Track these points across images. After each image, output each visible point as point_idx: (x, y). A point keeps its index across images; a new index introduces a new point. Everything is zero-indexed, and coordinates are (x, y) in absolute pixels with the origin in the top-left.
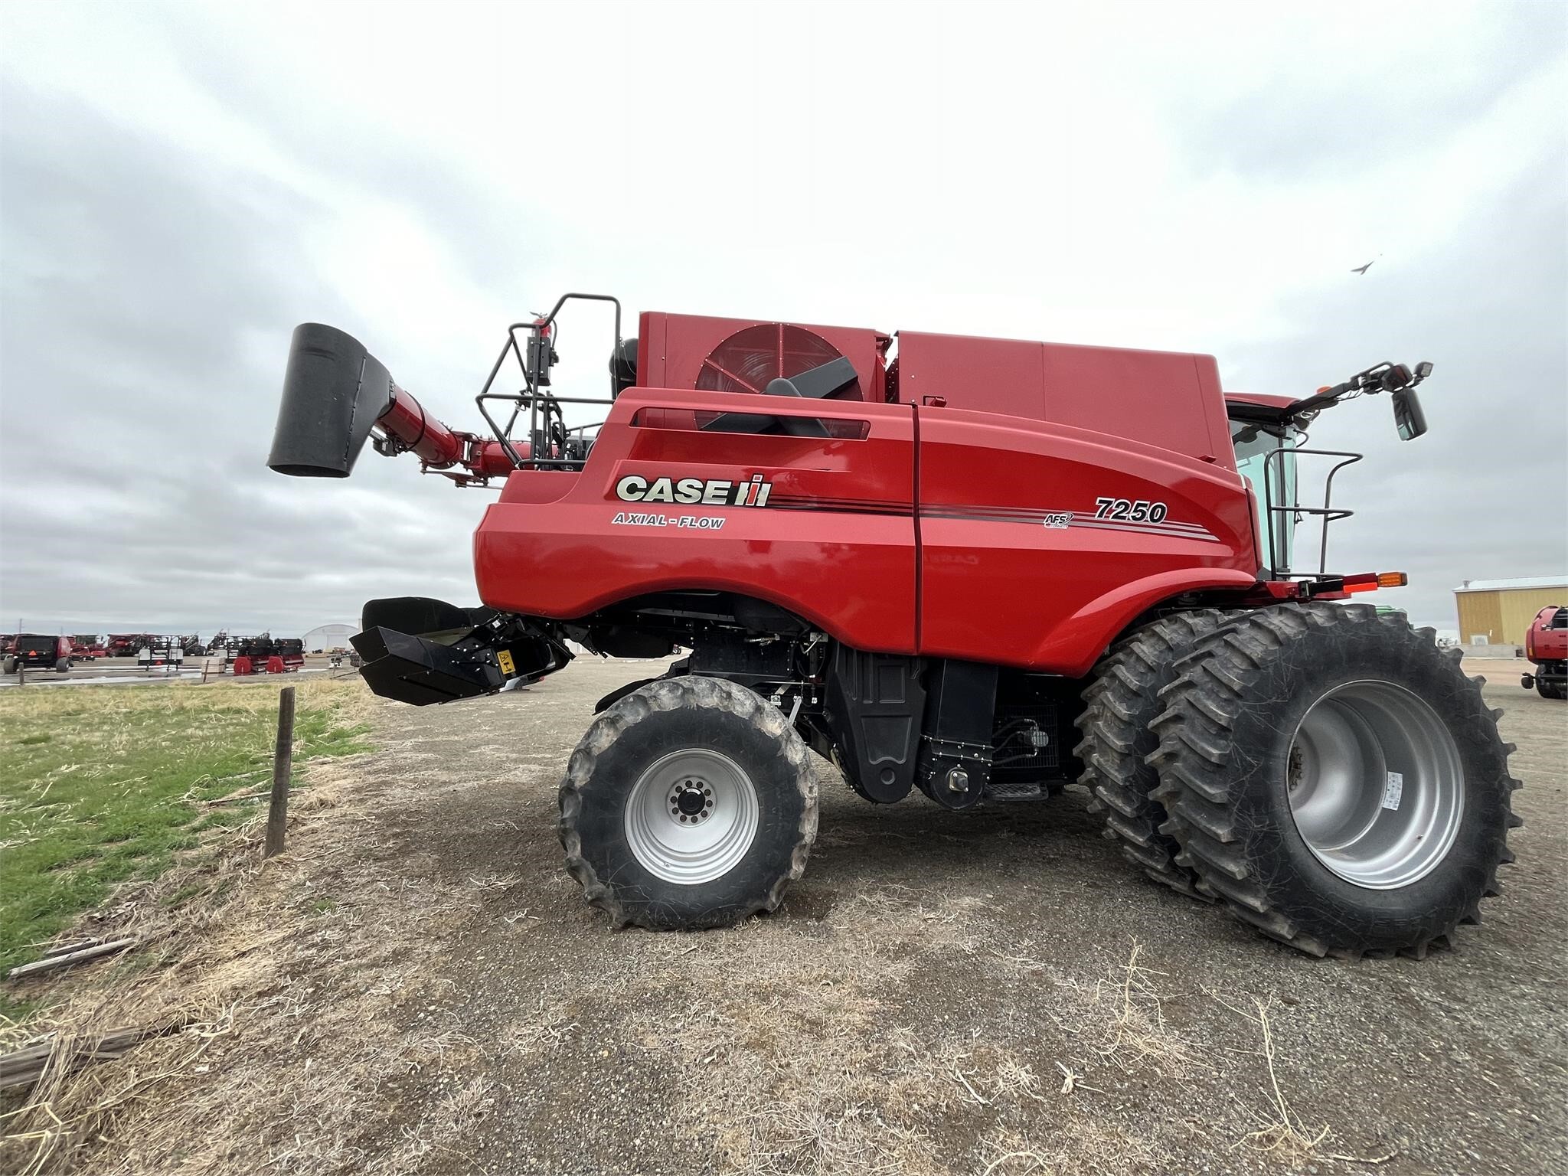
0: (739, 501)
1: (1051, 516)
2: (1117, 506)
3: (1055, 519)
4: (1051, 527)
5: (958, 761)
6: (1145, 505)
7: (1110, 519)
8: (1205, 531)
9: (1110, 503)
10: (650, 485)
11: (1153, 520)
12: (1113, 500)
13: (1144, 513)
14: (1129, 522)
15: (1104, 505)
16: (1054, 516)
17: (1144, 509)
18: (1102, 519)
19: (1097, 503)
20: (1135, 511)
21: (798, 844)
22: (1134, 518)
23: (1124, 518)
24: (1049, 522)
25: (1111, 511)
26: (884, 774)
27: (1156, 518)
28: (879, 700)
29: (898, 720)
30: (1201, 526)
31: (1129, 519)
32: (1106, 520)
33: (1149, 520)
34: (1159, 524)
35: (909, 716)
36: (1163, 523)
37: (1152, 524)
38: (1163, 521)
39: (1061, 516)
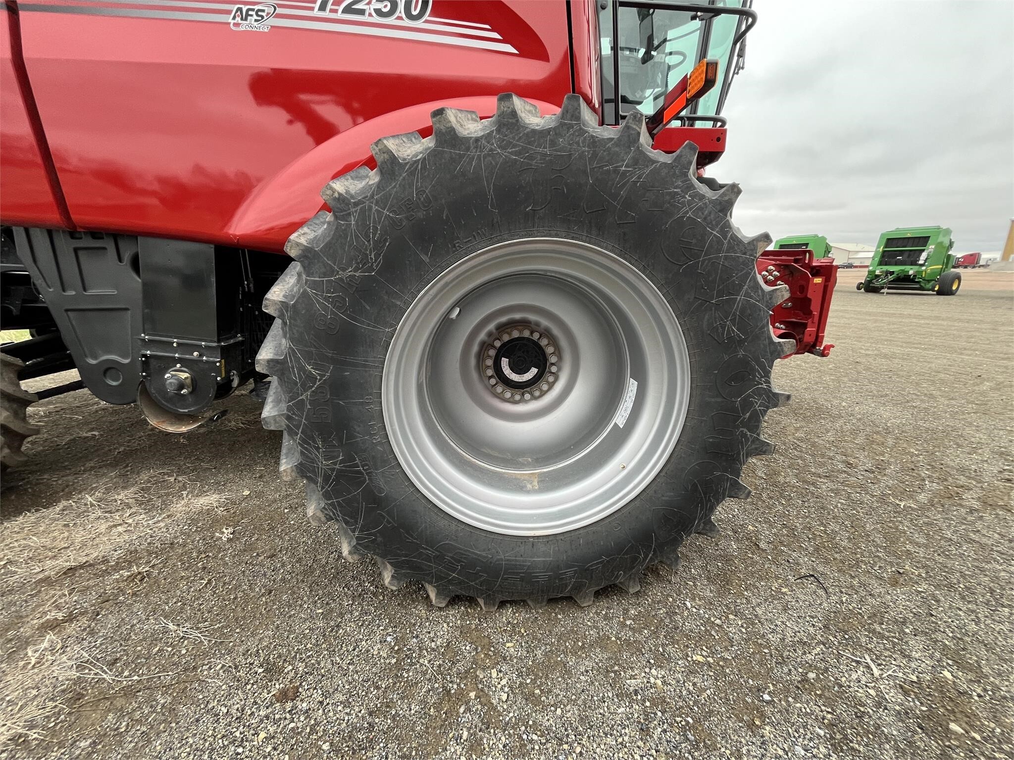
1: (240, 9)
3: (247, 15)
4: (241, 29)
5: (176, 361)
7: (340, 15)
8: (495, 35)
11: (410, 16)
14: (370, 20)
16: (245, 8)
18: (326, 14)
22: (379, 12)
23: (362, 12)
24: (238, 20)
26: (108, 374)
27: (415, 13)
28: (85, 290)
29: (114, 314)
30: (487, 27)
31: (370, 15)
32: (333, 16)
33: (404, 16)
34: (419, 24)
35: (127, 309)
36: (427, 21)
37: (407, 23)
38: (426, 17)
39: (256, 7)
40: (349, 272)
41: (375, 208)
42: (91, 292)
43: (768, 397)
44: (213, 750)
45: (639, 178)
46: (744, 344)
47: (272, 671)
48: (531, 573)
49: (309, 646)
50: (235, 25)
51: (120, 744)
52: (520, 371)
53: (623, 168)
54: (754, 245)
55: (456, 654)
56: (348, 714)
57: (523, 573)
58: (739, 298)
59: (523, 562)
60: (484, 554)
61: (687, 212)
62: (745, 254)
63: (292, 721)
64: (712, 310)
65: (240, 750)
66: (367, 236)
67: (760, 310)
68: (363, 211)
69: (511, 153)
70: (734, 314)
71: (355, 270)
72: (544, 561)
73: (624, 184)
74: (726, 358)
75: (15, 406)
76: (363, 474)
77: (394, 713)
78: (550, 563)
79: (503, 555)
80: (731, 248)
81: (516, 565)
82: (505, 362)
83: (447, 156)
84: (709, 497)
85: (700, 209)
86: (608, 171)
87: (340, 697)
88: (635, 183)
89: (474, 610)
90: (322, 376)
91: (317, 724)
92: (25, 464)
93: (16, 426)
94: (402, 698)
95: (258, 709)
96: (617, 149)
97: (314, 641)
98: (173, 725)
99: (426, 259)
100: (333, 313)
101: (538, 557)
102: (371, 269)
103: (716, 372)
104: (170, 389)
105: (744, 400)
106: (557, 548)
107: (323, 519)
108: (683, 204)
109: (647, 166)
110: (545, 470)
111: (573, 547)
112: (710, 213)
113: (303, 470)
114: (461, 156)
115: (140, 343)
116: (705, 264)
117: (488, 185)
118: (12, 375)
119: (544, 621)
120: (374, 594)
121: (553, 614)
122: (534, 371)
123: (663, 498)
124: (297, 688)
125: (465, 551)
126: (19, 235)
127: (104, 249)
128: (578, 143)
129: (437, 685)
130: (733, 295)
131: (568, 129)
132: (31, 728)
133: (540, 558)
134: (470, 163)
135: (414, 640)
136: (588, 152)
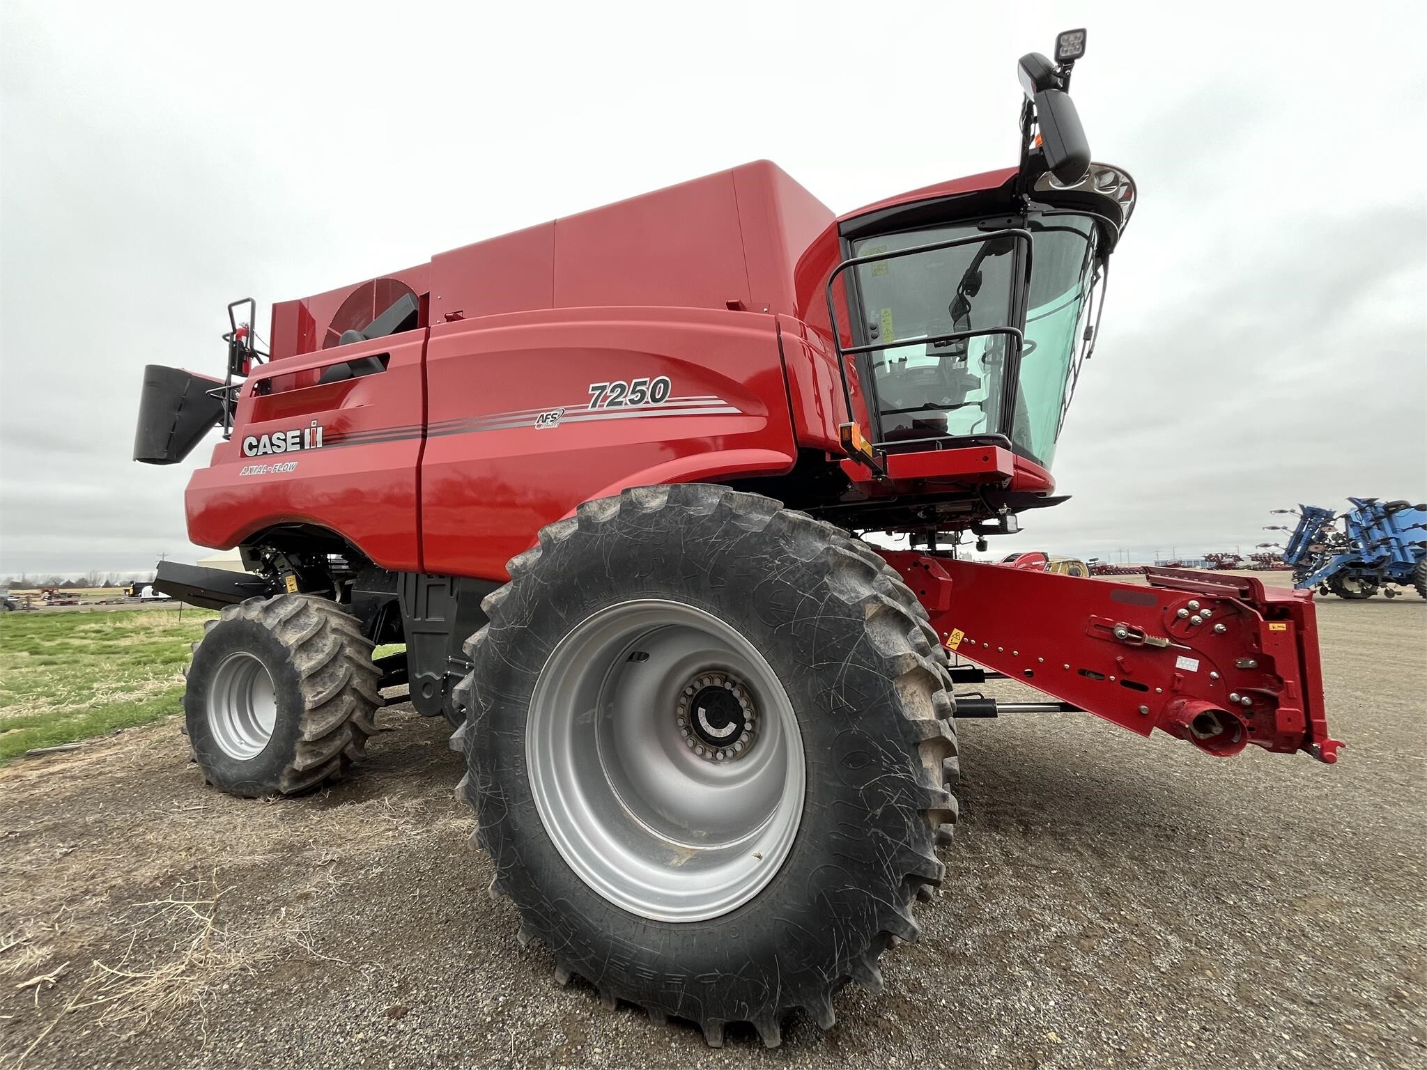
0: (307, 447)
1: (542, 416)
2: (612, 391)
3: (546, 418)
4: (542, 428)
6: (644, 383)
7: (605, 408)
8: (722, 402)
9: (604, 388)
10: (259, 441)
11: (654, 400)
12: (607, 384)
13: (643, 393)
14: (627, 407)
15: (597, 392)
16: (545, 414)
17: (643, 388)
18: (597, 409)
19: (590, 392)
20: (634, 392)
21: (299, 740)
22: (632, 401)
23: (620, 403)
24: (540, 422)
25: (606, 397)
26: (426, 688)
27: (657, 397)
28: (427, 618)
29: (439, 637)
30: (715, 397)
31: (626, 404)
32: (601, 409)
33: (650, 401)
34: (661, 404)
35: (447, 634)
36: (667, 401)
37: (653, 405)
38: (666, 398)
39: (552, 413)
40: (511, 626)
41: (534, 576)
42: (430, 619)
43: (912, 793)
44: (328, 1032)
45: (728, 547)
46: (858, 718)
47: (403, 989)
48: (636, 964)
49: (441, 979)
50: (538, 426)
51: (286, 1001)
52: (719, 725)
53: (713, 540)
54: (860, 607)
55: (545, 1038)
56: (425, 1049)
57: (628, 961)
58: (843, 664)
59: (630, 947)
60: (595, 924)
61: (776, 576)
62: (850, 616)
63: (386, 1035)
64: (813, 675)
65: (341, 1040)
66: (525, 598)
67: (877, 679)
68: (527, 578)
69: (624, 533)
70: (839, 682)
71: (515, 624)
72: (651, 954)
73: (714, 553)
74: (837, 732)
75: (367, 708)
76: (504, 804)
77: (456, 1064)
78: (657, 958)
79: (613, 932)
80: (829, 610)
81: (623, 949)
82: (702, 712)
83: (583, 537)
84: (846, 921)
85: (792, 572)
86: (699, 543)
87: (429, 1032)
88: (724, 551)
89: (593, 1002)
90: (486, 708)
91: (400, 1046)
92: (364, 760)
93: (363, 726)
94: (471, 1056)
95: (373, 1015)
96: (710, 524)
97: (446, 976)
98: (319, 1002)
99: (562, 615)
100: (499, 656)
101: (647, 946)
102: (525, 623)
103: (829, 748)
104: (454, 706)
105: (869, 788)
106: (668, 942)
107: (477, 845)
108: (771, 569)
109: (737, 537)
110: (708, 849)
111: (685, 944)
112: (803, 576)
113: (468, 790)
114: (592, 537)
115: (446, 663)
116: (798, 626)
117: (606, 558)
118: (373, 683)
119: (650, 1042)
120: (521, 953)
121: (667, 1039)
122: (732, 726)
123: (786, 907)
124: (408, 1011)
125: (578, 914)
126: (401, 576)
127: (444, 585)
128: (676, 522)
129: (506, 1059)
130: (835, 660)
131: (671, 510)
132: (253, 967)
133: (649, 947)
134: (595, 543)
135: (521, 1009)
136: (684, 528)
